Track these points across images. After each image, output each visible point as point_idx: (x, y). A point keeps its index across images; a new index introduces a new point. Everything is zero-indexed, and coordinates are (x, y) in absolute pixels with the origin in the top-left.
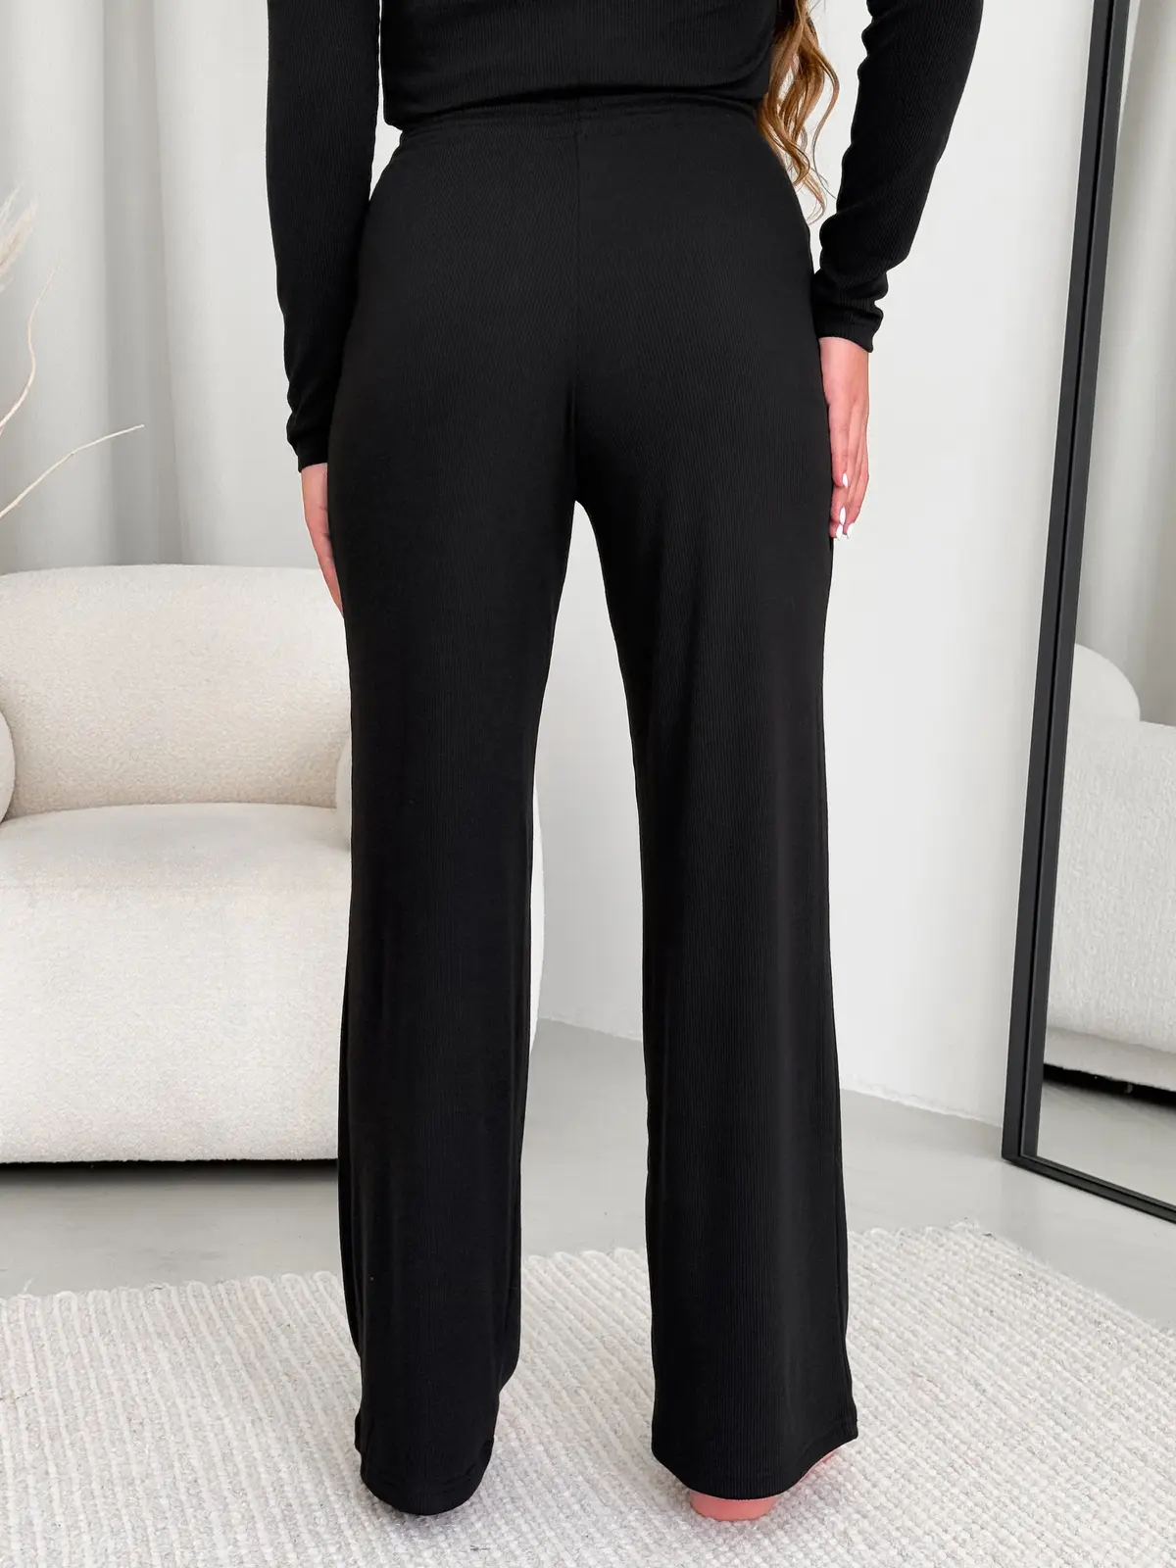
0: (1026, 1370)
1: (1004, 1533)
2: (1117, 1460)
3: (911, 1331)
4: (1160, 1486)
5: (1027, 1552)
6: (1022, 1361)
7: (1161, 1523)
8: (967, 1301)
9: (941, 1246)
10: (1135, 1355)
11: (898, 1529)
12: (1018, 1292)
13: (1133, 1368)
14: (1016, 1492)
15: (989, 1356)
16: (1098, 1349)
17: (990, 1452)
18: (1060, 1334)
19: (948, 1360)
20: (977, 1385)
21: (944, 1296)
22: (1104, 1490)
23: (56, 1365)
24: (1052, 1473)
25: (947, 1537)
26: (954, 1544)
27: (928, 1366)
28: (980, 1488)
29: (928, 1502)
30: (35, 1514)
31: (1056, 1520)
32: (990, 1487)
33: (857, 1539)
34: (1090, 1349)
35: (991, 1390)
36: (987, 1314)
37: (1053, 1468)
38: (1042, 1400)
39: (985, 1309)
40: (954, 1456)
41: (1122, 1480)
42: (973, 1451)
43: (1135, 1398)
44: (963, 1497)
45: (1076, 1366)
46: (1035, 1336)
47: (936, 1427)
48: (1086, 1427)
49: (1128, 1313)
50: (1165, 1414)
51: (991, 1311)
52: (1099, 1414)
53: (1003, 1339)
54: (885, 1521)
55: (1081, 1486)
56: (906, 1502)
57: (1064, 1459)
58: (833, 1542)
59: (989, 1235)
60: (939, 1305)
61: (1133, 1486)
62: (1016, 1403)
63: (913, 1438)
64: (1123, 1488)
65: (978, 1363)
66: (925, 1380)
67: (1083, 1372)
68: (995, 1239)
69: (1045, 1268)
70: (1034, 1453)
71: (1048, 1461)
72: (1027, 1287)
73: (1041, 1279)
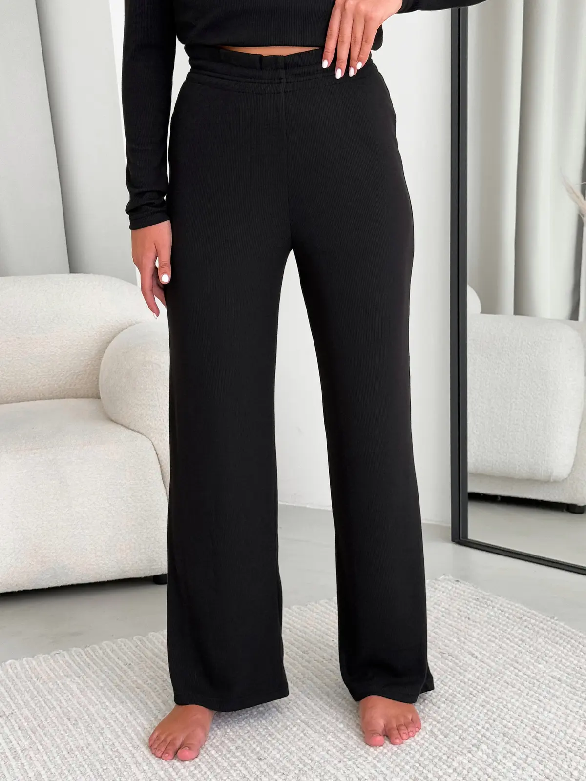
0: (494, 645)
1: (505, 722)
2: (547, 682)
3: (434, 632)
4: (570, 692)
5: (518, 729)
6: (489, 640)
7: (575, 709)
8: (456, 614)
9: (436, 589)
10: (541, 631)
11: (455, 726)
12: (479, 607)
13: (543, 638)
14: (505, 703)
15: (474, 640)
16: (523, 631)
17: (487, 685)
18: (504, 625)
19: (455, 644)
20: (473, 655)
21: (444, 614)
22: (545, 697)
23: (21, 697)
24: (519, 692)
25: (479, 728)
26: (484, 731)
27: (447, 648)
28: (488, 703)
29: (465, 712)
30: (40, 769)
31: (527, 713)
32: (492, 702)
33: (438, 733)
34: (520, 631)
35: (479, 656)
36: (467, 619)
37: (519, 689)
38: (505, 658)
39: (466, 618)
40: (471, 689)
41: (552, 691)
42: (479, 686)
43: (547, 652)
44: (481, 708)
45: (516, 640)
46: (493, 628)
47: (459, 677)
48: (528, 668)
49: (533, 611)
50: (563, 658)
51: (469, 618)
52: (533, 661)
53: (478, 631)
54: (448, 723)
55: (534, 696)
56: (456, 713)
57: (523, 684)
58: (427, 736)
59: (457, 581)
60: (443, 618)
61: (558, 693)
62: (493, 661)
63: (450, 683)
64: (554, 695)
65: (470, 644)
66: (447, 655)
67: (520, 642)
68: (461, 583)
69: (488, 594)
70: (508, 683)
71: (515, 686)
72: (482, 605)
73: (488, 600)
